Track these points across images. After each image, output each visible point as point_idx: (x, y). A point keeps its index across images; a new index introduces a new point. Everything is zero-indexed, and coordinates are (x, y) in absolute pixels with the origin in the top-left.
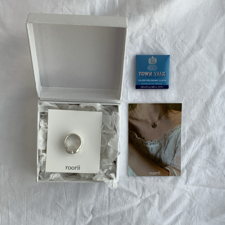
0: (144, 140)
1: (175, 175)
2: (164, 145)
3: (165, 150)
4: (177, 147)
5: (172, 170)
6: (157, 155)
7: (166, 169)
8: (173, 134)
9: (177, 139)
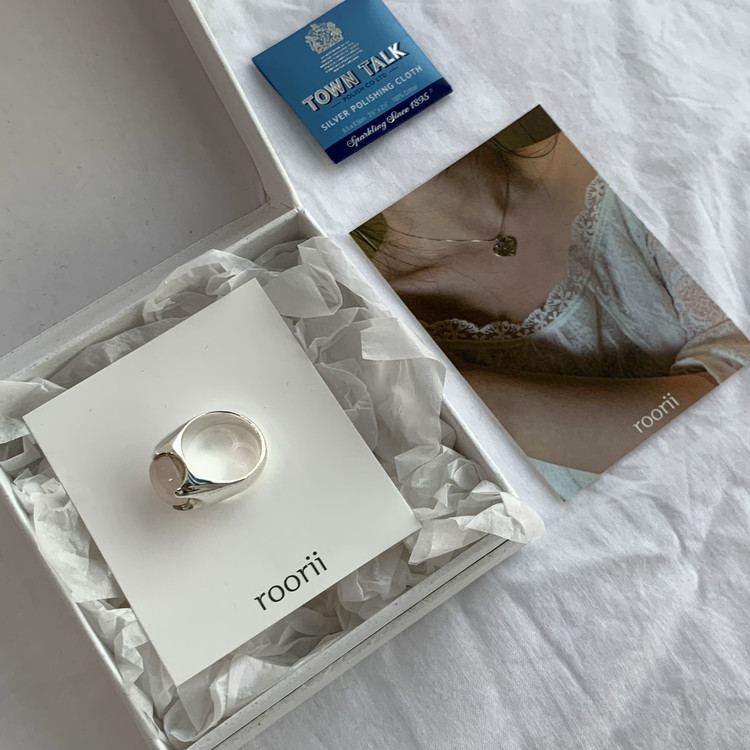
0: (510, 321)
1: (739, 367)
2: (602, 286)
3: (620, 303)
4: (655, 259)
5: (708, 354)
6: (605, 343)
7: (681, 368)
8: (597, 226)
9: (628, 231)
